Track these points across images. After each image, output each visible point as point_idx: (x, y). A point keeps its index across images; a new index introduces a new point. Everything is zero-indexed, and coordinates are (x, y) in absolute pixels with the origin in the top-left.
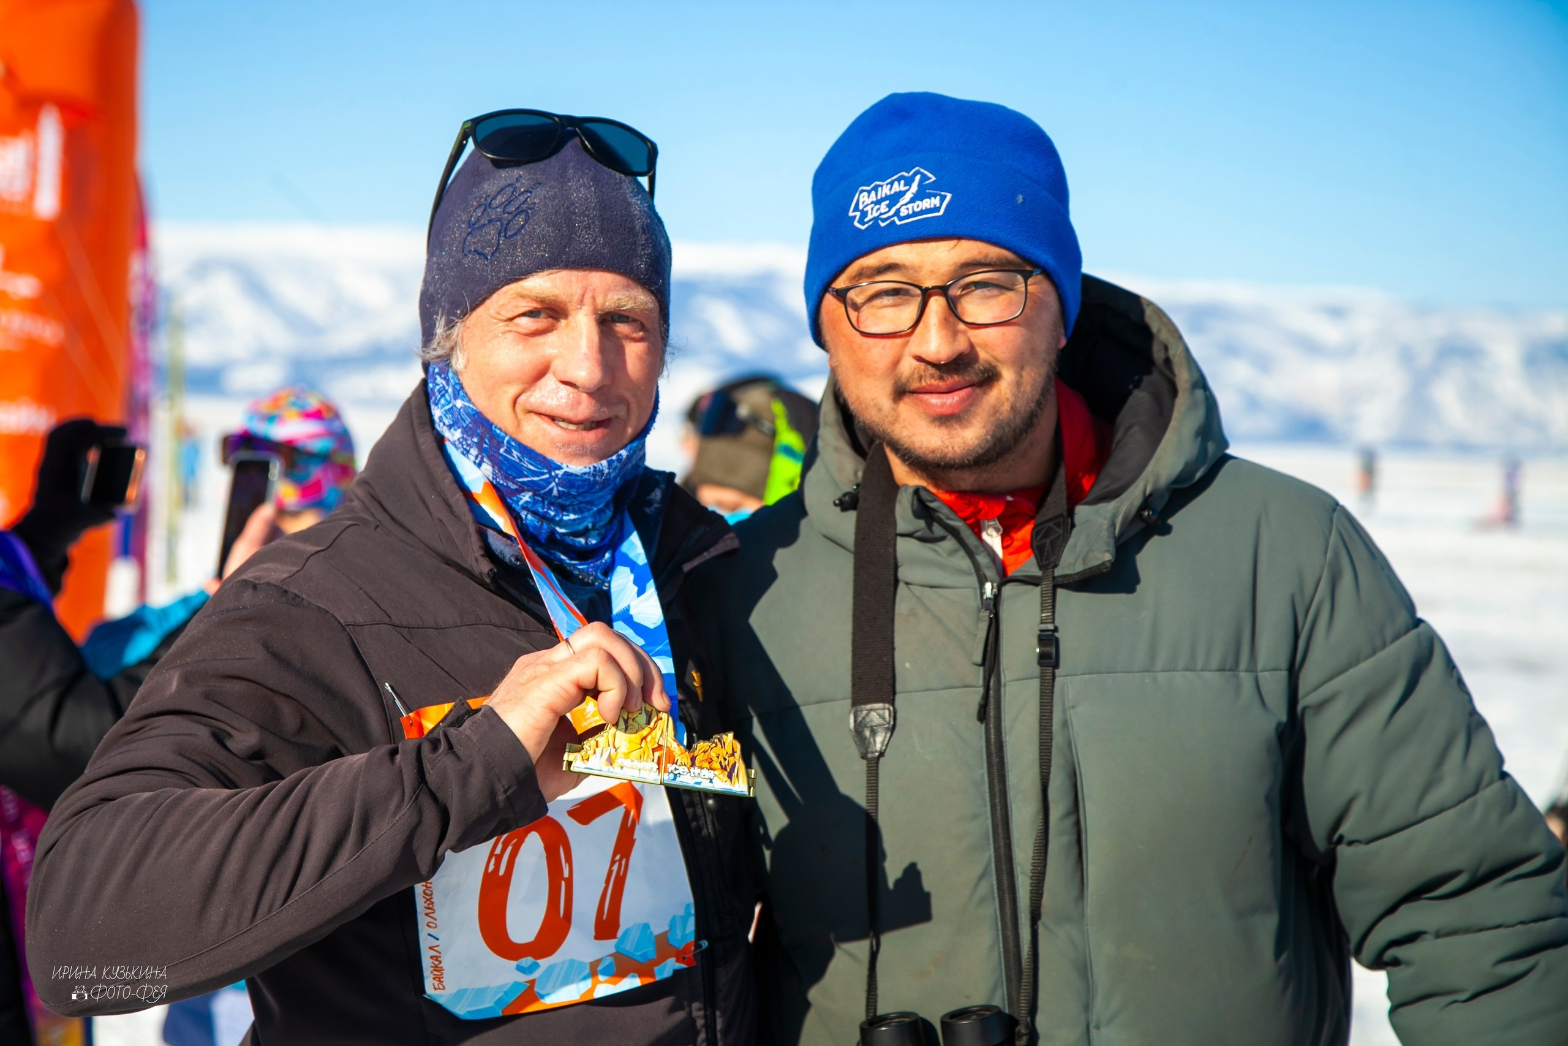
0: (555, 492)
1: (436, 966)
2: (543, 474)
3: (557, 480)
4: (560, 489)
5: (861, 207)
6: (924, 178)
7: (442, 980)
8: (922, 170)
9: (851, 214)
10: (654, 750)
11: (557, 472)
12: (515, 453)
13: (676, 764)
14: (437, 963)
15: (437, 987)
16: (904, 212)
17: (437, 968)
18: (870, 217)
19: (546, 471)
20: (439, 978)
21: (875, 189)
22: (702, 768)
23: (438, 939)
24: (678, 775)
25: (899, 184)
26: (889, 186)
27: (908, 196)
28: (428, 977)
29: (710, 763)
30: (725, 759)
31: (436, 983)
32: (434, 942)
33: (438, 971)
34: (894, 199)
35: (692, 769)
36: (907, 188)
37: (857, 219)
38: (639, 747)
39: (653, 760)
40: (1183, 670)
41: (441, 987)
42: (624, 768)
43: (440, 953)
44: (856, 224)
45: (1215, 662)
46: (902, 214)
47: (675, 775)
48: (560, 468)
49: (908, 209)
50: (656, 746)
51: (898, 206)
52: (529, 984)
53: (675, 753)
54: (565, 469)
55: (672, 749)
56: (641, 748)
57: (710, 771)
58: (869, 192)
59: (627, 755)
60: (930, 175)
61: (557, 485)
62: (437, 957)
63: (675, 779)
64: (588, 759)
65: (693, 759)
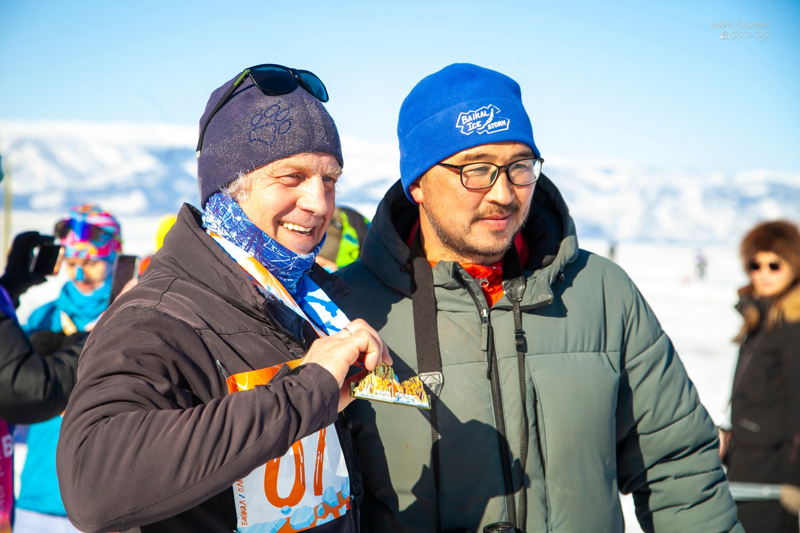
0: (291, 268)
1: (244, 512)
2: (288, 258)
3: (294, 262)
4: (294, 266)
5: (464, 123)
6: (495, 110)
7: (246, 519)
8: (494, 106)
9: (457, 126)
10: (388, 385)
11: (295, 258)
12: (273, 247)
13: (398, 392)
14: (244, 510)
15: (243, 523)
16: (490, 127)
17: (244, 513)
18: (470, 129)
19: (289, 257)
20: (245, 518)
21: (471, 114)
22: (409, 394)
23: (244, 497)
24: (400, 398)
25: (484, 113)
26: (478, 113)
27: (490, 119)
28: (239, 518)
29: (412, 392)
30: (417, 390)
31: (243, 521)
32: (242, 499)
33: (245, 514)
34: (484, 120)
35: (405, 395)
36: (488, 115)
37: (462, 129)
38: (382, 384)
39: (389, 390)
40: (579, 352)
41: (245, 523)
42: (377, 395)
43: (245, 505)
44: (462, 132)
45: (592, 348)
46: (489, 129)
47: (399, 398)
48: (296, 255)
49: (491, 126)
50: (389, 383)
51: (486, 124)
52: (287, 520)
53: (397, 387)
54: (299, 256)
55: (396, 385)
56: (383, 384)
57: (412, 395)
58: (467, 116)
59: (377, 388)
60: (498, 109)
61: (293, 264)
62: (244, 507)
63: (398, 400)
64: (362, 390)
65: (404, 390)
